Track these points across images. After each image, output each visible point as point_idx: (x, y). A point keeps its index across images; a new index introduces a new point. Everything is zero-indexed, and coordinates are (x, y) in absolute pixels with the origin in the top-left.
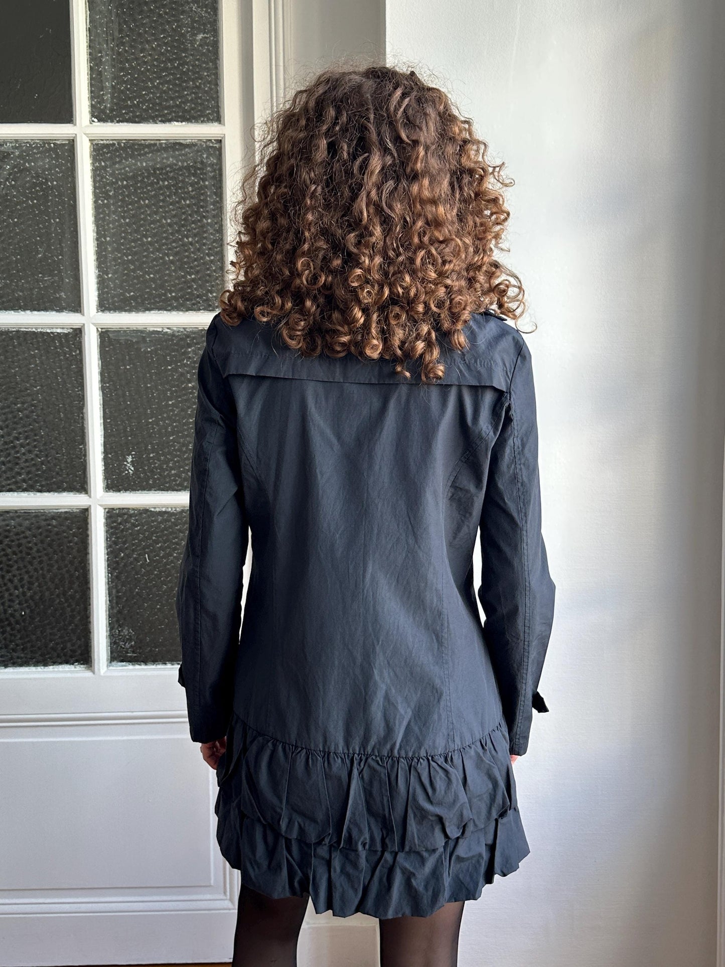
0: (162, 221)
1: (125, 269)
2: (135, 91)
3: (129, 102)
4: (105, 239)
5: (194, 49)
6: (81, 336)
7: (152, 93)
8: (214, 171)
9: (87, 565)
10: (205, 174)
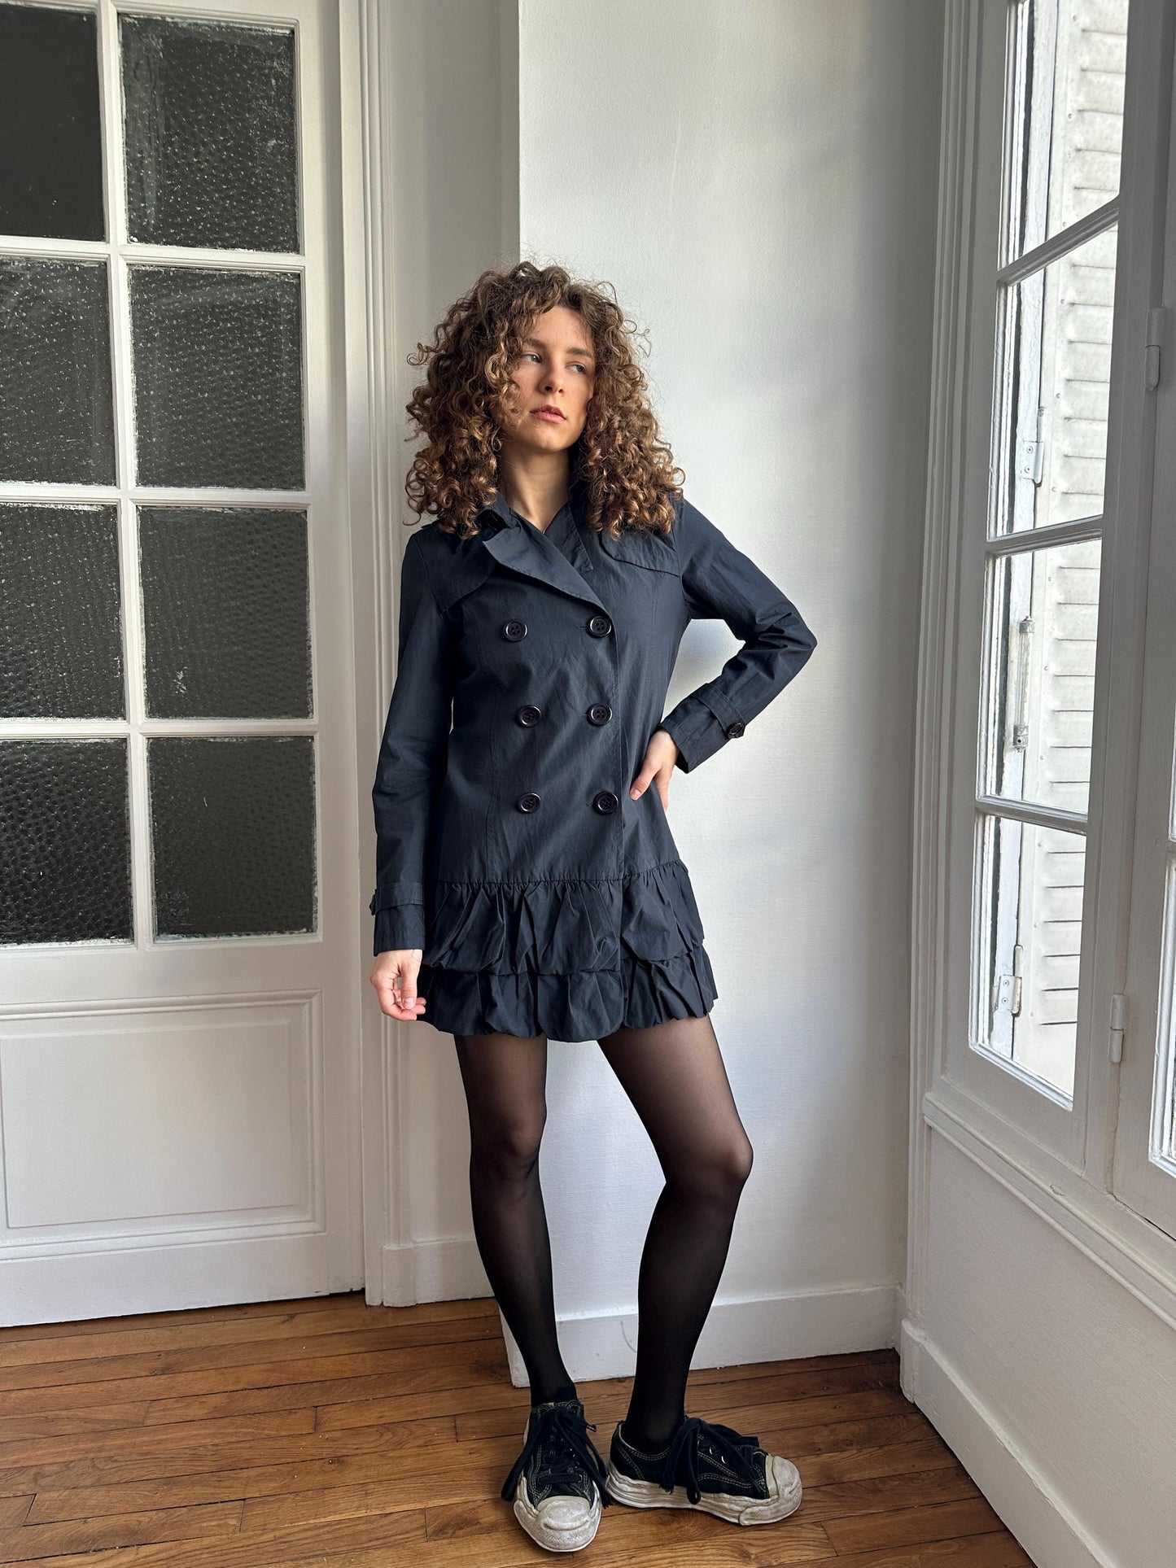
0: (222, 372)
1: (174, 432)
2: (187, 206)
3: (179, 219)
4: (148, 392)
5: (265, 158)
6: (116, 516)
7: (209, 210)
8: (290, 313)
9: (126, 812)
10: (279, 316)
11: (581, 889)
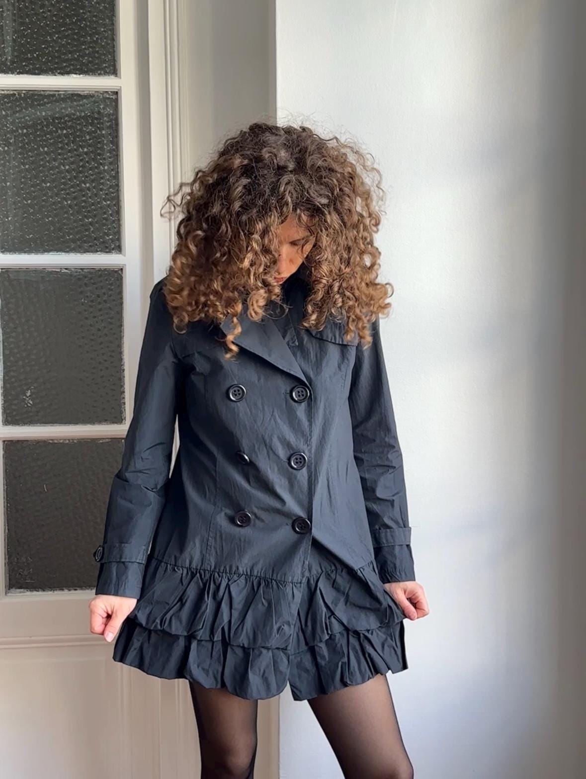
0: (60, 167)
1: (25, 212)
2: (35, 45)
3: (29, 55)
5: (92, 6)
7: (51, 47)
8: (111, 120)
10: (102, 123)
11: (272, 586)
